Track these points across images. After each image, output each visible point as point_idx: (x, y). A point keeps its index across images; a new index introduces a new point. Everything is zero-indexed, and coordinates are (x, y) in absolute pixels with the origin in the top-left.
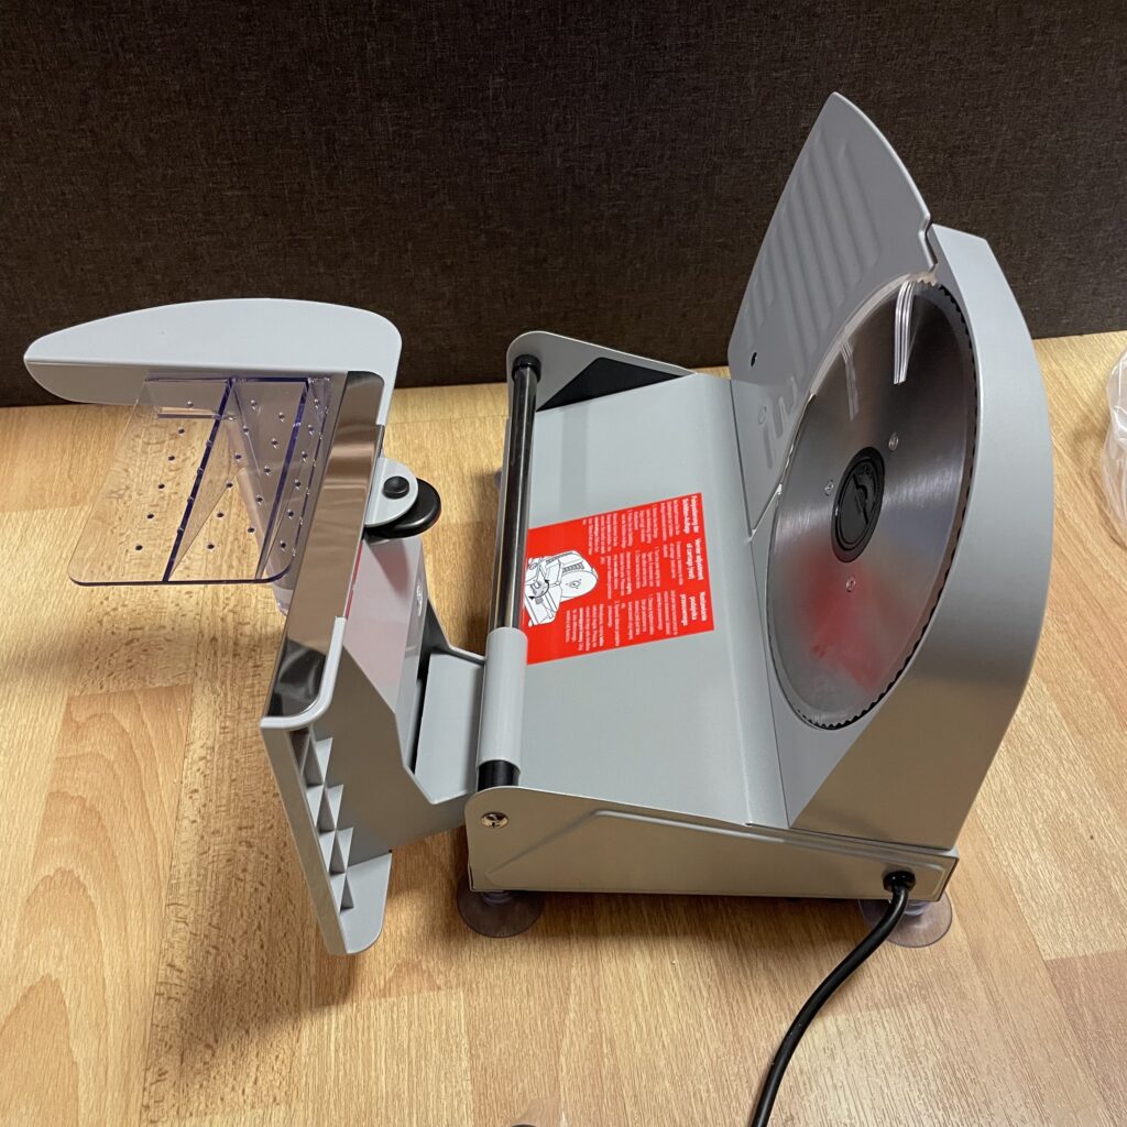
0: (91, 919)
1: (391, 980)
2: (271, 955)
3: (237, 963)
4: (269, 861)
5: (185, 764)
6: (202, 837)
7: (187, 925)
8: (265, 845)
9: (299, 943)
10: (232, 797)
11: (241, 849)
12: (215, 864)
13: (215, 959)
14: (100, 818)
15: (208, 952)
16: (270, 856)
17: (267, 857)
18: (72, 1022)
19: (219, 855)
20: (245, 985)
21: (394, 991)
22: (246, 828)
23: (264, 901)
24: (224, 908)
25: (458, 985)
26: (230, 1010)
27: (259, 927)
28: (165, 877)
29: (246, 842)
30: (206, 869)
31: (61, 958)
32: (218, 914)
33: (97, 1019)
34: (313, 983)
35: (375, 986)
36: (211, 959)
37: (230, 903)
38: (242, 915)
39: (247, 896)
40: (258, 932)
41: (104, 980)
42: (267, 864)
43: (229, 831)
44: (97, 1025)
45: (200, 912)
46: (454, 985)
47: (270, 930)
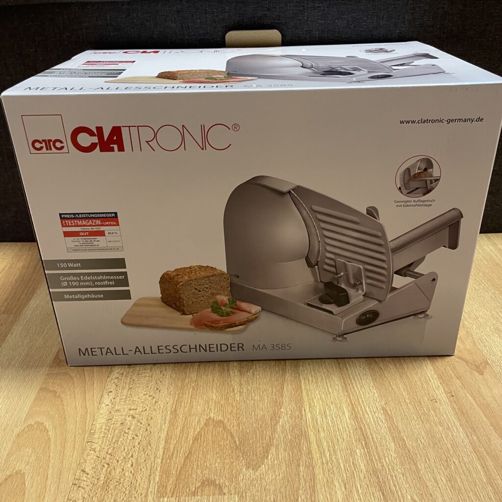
0: (48, 445)
1: (198, 488)
2: (136, 470)
3: (117, 472)
4: (142, 425)
5: (108, 380)
6: (110, 412)
7: (95, 452)
8: (141, 417)
9: (151, 466)
10: (128, 395)
11: (129, 419)
12: (115, 425)
13: (107, 470)
14: (62, 401)
15: (103, 466)
16: (143, 423)
17: (141, 423)
18: (27, 494)
19: (117, 421)
20: (120, 484)
21: (199, 494)
22: (133, 409)
23: (137, 444)
24: (116, 446)
25: (235, 493)
26: (110, 496)
27: (132, 456)
28: (88, 429)
29: (132, 416)
30: (110, 427)
31: (28, 463)
32: (112, 448)
33: (40, 493)
34: (156, 485)
35: (190, 490)
36: (104, 469)
37: (119, 443)
38: (124, 449)
39: (128, 441)
40: (131, 458)
41: (48, 475)
42: (141, 427)
43: (124, 411)
44: (39, 496)
45: (103, 447)
46: (233, 493)
47: (137, 458)
